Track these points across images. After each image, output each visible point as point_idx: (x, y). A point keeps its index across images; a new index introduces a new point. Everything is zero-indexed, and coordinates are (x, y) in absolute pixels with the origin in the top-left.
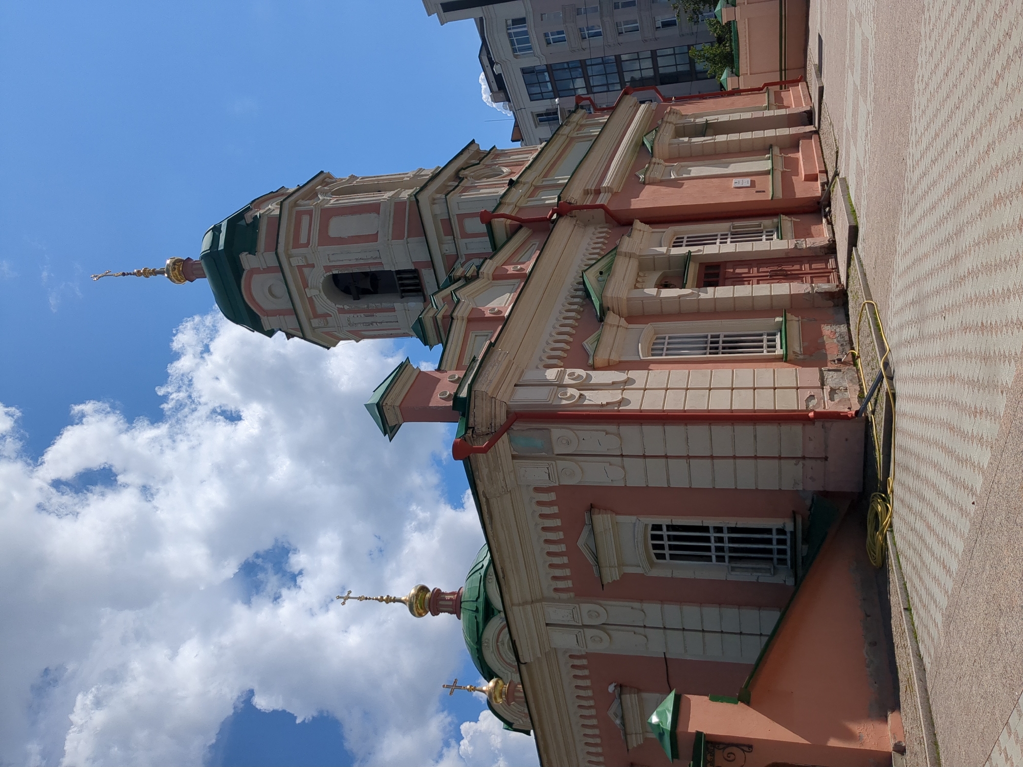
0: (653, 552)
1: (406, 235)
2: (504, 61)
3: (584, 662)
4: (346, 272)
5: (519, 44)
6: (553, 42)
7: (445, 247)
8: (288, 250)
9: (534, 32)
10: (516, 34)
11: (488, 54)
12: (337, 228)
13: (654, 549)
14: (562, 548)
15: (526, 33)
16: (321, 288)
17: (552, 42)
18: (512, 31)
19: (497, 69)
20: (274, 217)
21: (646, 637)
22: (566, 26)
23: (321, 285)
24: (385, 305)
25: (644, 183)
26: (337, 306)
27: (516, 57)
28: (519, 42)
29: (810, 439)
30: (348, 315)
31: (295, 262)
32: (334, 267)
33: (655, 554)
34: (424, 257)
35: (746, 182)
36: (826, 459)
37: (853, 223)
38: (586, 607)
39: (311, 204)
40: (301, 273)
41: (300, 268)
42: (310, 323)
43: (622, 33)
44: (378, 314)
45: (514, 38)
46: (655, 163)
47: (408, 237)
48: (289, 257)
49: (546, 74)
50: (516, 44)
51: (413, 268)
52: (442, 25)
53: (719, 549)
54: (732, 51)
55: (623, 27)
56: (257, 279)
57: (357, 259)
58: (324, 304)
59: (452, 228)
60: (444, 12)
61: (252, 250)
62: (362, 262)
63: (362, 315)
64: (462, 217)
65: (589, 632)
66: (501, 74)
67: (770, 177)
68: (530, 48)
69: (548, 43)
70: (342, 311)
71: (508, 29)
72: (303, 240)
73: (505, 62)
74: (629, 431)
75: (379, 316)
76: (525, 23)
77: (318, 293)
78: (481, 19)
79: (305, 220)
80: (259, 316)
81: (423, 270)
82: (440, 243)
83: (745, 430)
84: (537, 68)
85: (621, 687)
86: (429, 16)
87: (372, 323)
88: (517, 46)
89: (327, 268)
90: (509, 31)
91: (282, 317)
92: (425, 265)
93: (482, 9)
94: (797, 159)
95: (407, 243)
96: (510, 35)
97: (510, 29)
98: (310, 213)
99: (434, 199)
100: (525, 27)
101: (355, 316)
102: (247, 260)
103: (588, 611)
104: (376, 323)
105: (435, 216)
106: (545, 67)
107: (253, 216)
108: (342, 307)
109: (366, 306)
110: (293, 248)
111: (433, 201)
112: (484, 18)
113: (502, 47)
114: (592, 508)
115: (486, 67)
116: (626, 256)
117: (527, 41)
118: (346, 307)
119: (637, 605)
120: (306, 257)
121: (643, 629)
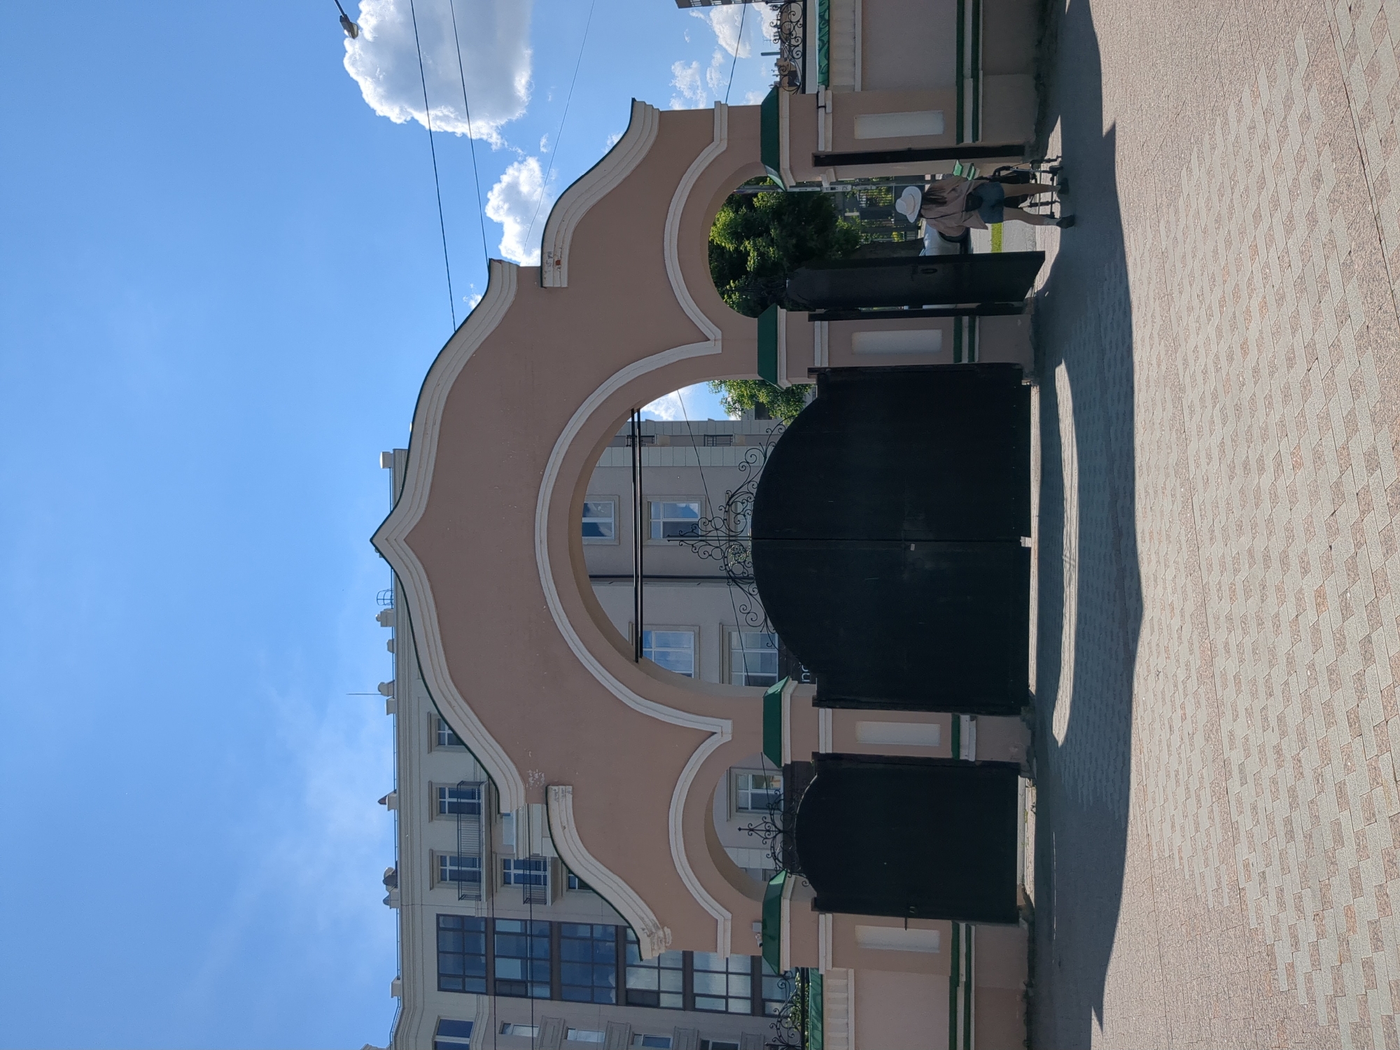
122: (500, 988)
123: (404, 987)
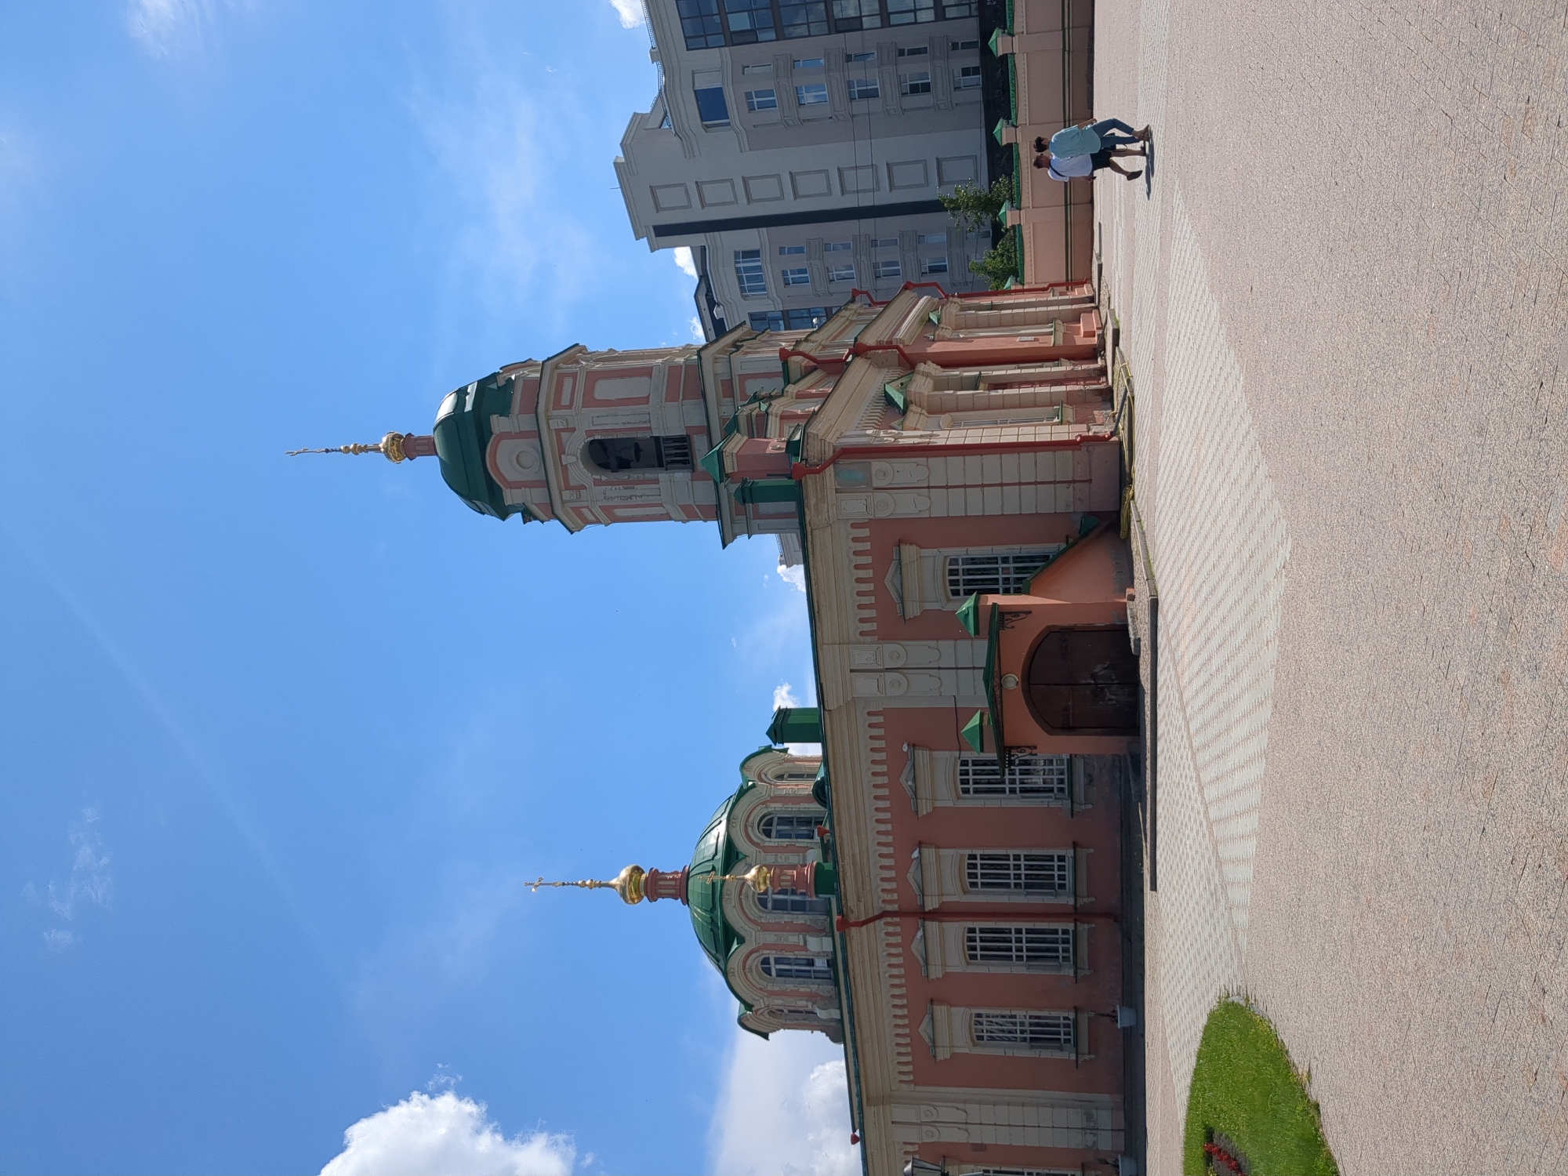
0: (949, 588)
1: (681, 397)
2: (728, 302)
3: (881, 719)
4: (610, 437)
5: (750, 282)
6: (793, 283)
7: (724, 409)
8: (547, 411)
9: (769, 266)
10: (747, 269)
11: (708, 291)
12: (603, 390)
13: (951, 585)
14: (871, 587)
15: (759, 268)
16: (579, 455)
17: (791, 282)
18: (741, 265)
19: (718, 312)
20: (533, 380)
21: (940, 679)
22: (811, 264)
23: (579, 451)
24: (648, 476)
25: (933, 341)
26: (594, 476)
27: (745, 297)
28: (750, 279)
29: (1078, 463)
30: (604, 487)
31: (554, 425)
32: (596, 431)
33: (952, 590)
34: (697, 420)
35: (1032, 338)
36: (1090, 481)
37: (1116, 327)
38: (889, 648)
39: (572, 368)
40: (559, 437)
41: (558, 431)
42: (561, 494)
43: (880, 277)
44: (638, 486)
45: (744, 275)
46: (942, 328)
47: (684, 399)
48: (548, 418)
49: (781, 322)
50: (745, 282)
51: (685, 434)
52: (652, 252)
53: (1006, 580)
54: (1016, 265)
55: (882, 269)
56: (505, 446)
57: (624, 423)
58: (581, 473)
59: (733, 391)
60: (656, 236)
61: (505, 411)
62: (629, 426)
63: (621, 487)
64: (744, 378)
65: (889, 676)
66: (723, 319)
67: (1053, 336)
68: (764, 289)
69: (787, 284)
70: (597, 483)
71: (736, 263)
72: (565, 401)
73: (730, 304)
74: (936, 462)
75: (640, 489)
76: (759, 257)
77: (574, 459)
78: (703, 249)
79: (568, 383)
80: (501, 488)
81: (695, 436)
82: (719, 405)
83: (1028, 457)
84: (769, 315)
85: (913, 746)
86: (637, 239)
87: (631, 497)
88: (746, 285)
89: (589, 433)
90: (738, 265)
91: (527, 489)
92: (698, 430)
93: (706, 236)
94: (1080, 327)
95: (682, 405)
96: (738, 270)
97: (739, 262)
98: (574, 376)
99: (716, 358)
100: (759, 261)
101: (613, 488)
102: (498, 424)
103: (892, 652)
104: (636, 496)
105: (716, 376)
106: (780, 314)
107: (507, 378)
108: (598, 477)
109: (626, 477)
110: (553, 410)
111: (716, 360)
112: (707, 247)
113: (727, 285)
114: (899, 543)
115: (703, 310)
116: (923, 375)
117: (759, 278)
118: (604, 478)
119: (933, 643)
120: (567, 420)
121: (937, 671)
122: (736, 39)
123: (660, 54)
